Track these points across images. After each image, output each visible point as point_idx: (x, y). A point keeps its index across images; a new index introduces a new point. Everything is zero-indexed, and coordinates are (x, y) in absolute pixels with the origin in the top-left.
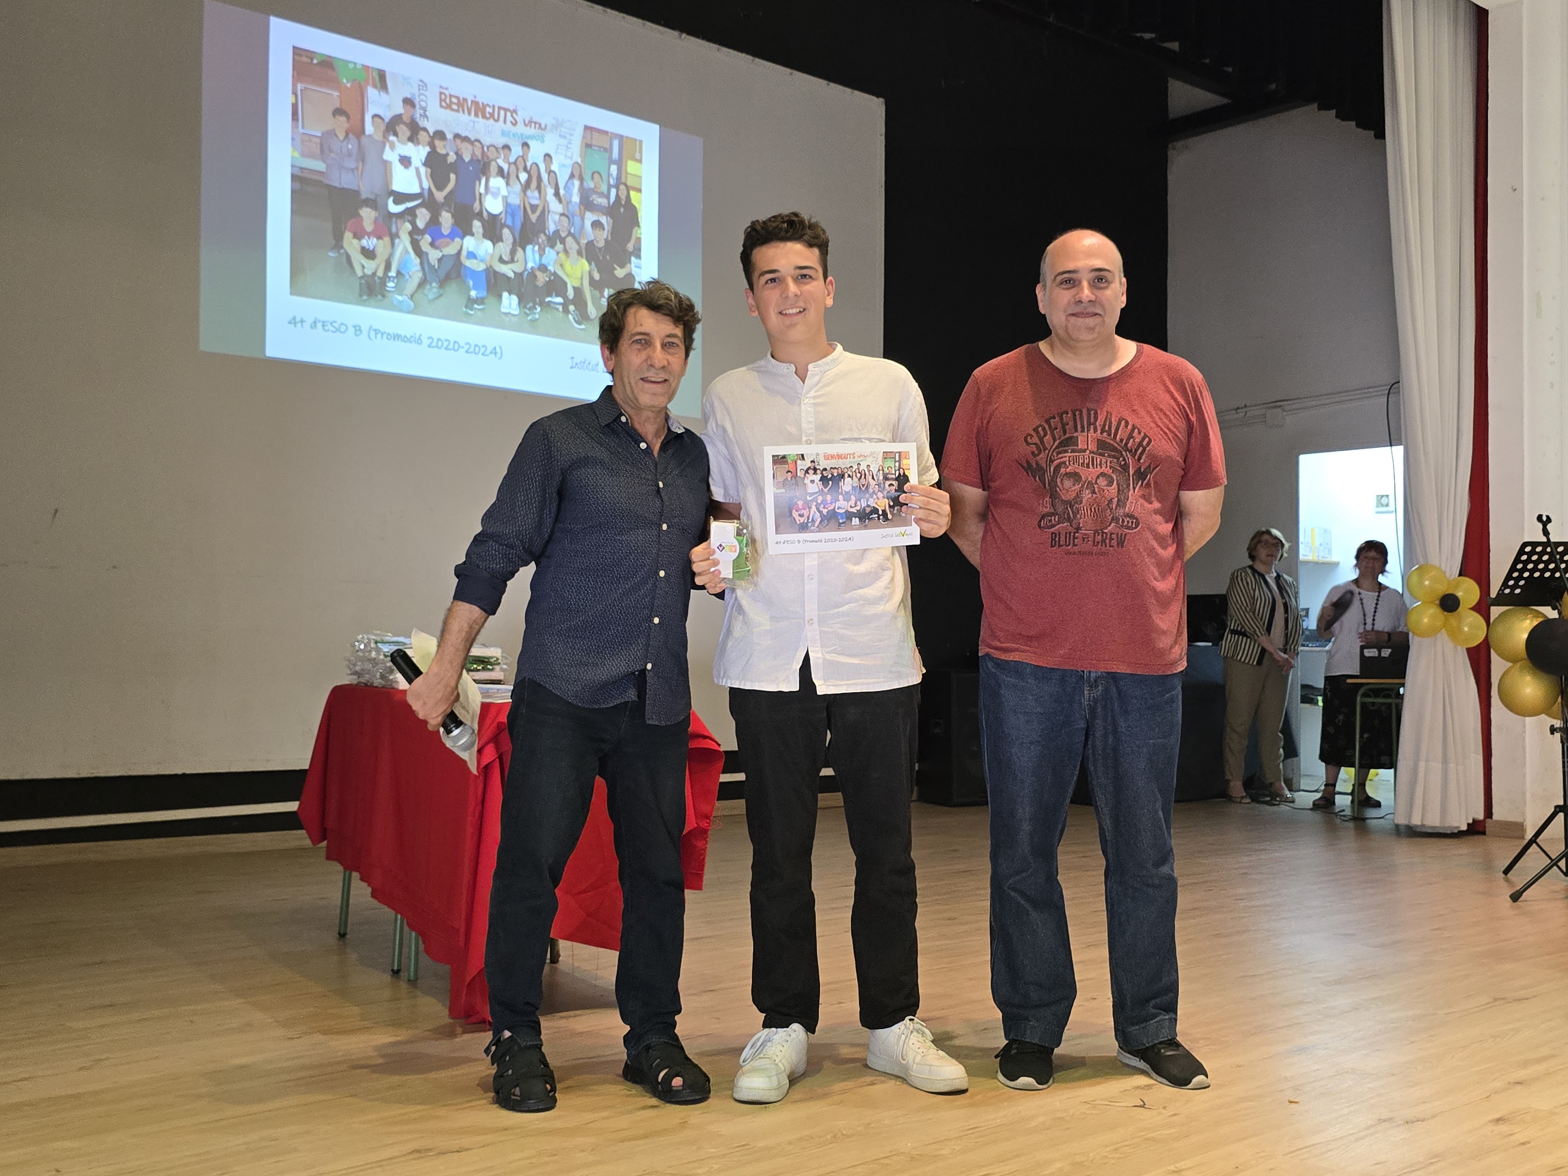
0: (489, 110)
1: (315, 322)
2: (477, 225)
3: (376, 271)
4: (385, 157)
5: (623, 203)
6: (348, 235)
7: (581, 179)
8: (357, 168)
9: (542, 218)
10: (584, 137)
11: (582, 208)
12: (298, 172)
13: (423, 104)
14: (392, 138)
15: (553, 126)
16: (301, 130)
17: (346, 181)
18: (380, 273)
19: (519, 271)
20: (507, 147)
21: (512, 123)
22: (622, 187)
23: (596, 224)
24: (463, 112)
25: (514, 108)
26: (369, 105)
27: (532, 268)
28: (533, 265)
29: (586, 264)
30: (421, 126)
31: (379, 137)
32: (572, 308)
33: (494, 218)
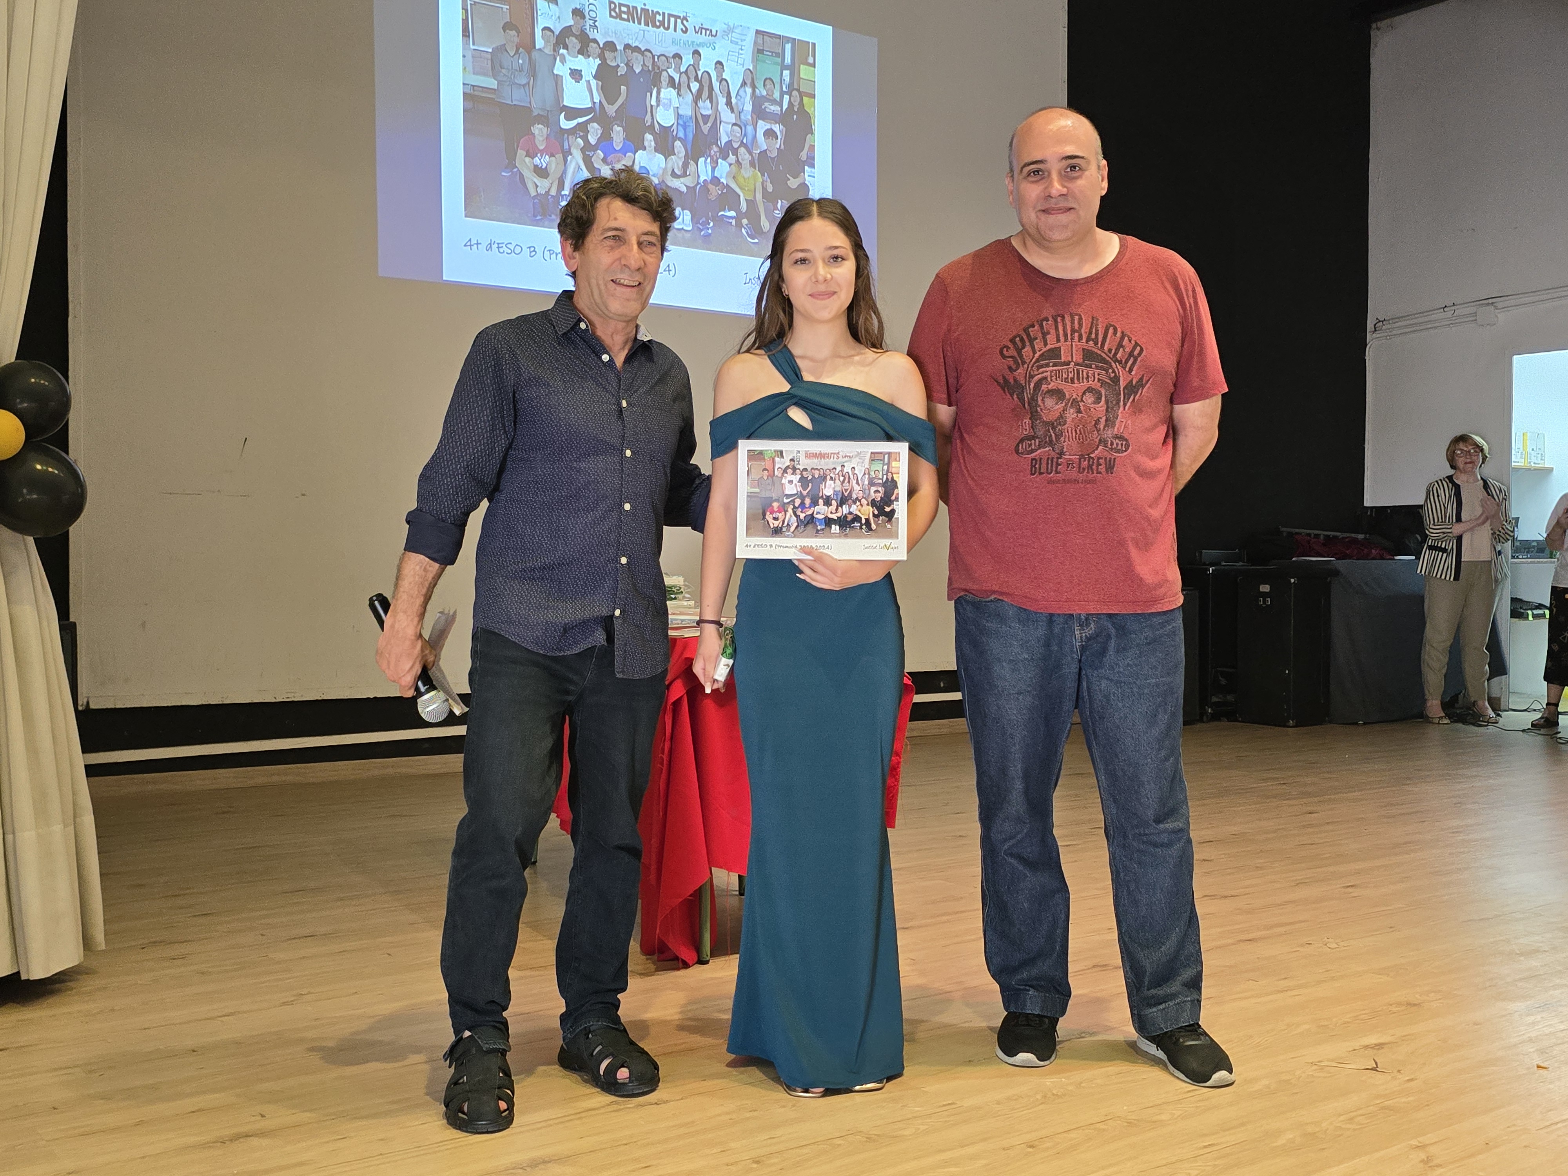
0: (660, 18)
1: (490, 244)
2: (649, 137)
3: (549, 190)
4: (555, 72)
5: (796, 110)
6: (521, 153)
7: (754, 87)
8: (529, 83)
9: (714, 129)
10: (755, 43)
11: (755, 117)
12: (468, 91)
13: (593, 14)
14: (562, 51)
15: (724, 31)
16: (472, 47)
17: (517, 97)
18: (553, 192)
19: (692, 185)
20: (678, 56)
21: (682, 29)
22: (795, 93)
23: (769, 133)
24: (634, 22)
25: (685, 14)
26: (539, 17)
27: (705, 180)
28: (706, 178)
29: (759, 174)
30: (591, 37)
31: (549, 51)
32: (745, 221)
33: (666, 130)
